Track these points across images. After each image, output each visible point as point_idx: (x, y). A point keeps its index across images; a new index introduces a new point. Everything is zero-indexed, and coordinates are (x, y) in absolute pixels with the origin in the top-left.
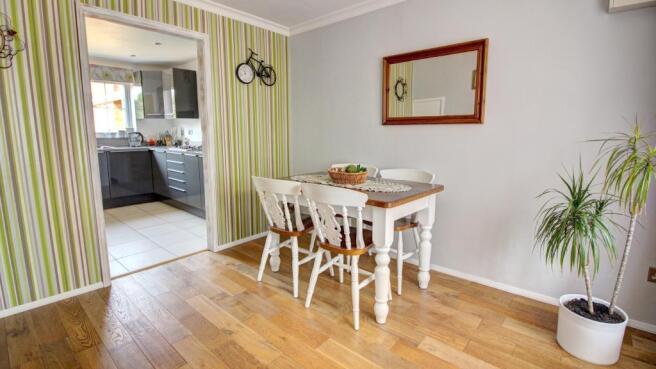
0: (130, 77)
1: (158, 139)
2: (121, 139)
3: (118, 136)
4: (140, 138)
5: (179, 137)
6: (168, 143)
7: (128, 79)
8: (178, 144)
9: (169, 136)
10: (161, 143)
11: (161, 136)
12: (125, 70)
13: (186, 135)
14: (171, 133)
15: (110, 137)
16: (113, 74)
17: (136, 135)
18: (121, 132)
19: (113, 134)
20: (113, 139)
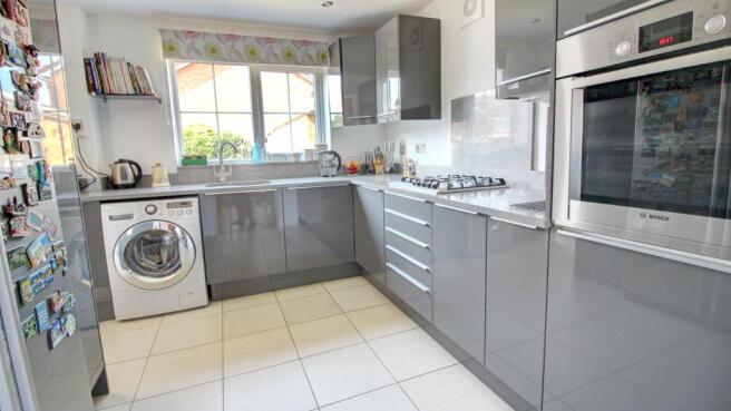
0: (323, 57)
1: (363, 162)
2: (308, 163)
3: (303, 159)
4: (336, 162)
5: (396, 157)
6: (378, 168)
7: (322, 60)
8: (396, 170)
9: (380, 156)
10: (367, 170)
11: (368, 156)
12: (316, 43)
13: (411, 153)
14: (383, 151)
15: (292, 160)
16: (298, 53)
17: (330, 157)
18: (308, 151)
19: (297, 155)
20: (297, 163)
